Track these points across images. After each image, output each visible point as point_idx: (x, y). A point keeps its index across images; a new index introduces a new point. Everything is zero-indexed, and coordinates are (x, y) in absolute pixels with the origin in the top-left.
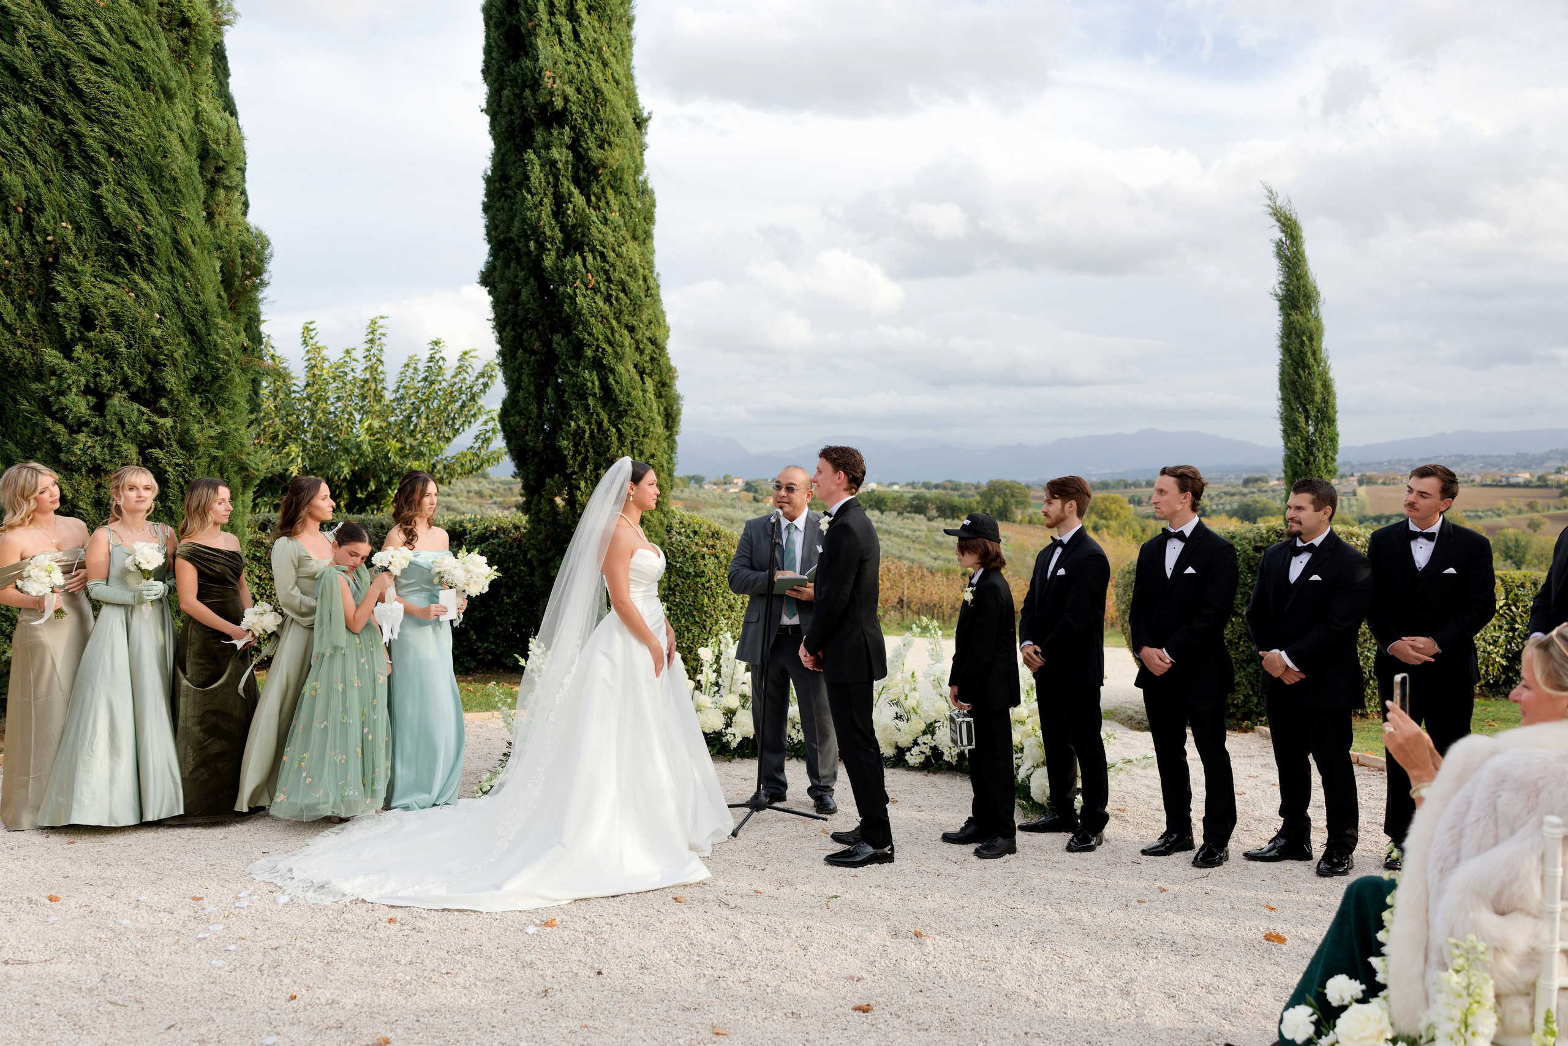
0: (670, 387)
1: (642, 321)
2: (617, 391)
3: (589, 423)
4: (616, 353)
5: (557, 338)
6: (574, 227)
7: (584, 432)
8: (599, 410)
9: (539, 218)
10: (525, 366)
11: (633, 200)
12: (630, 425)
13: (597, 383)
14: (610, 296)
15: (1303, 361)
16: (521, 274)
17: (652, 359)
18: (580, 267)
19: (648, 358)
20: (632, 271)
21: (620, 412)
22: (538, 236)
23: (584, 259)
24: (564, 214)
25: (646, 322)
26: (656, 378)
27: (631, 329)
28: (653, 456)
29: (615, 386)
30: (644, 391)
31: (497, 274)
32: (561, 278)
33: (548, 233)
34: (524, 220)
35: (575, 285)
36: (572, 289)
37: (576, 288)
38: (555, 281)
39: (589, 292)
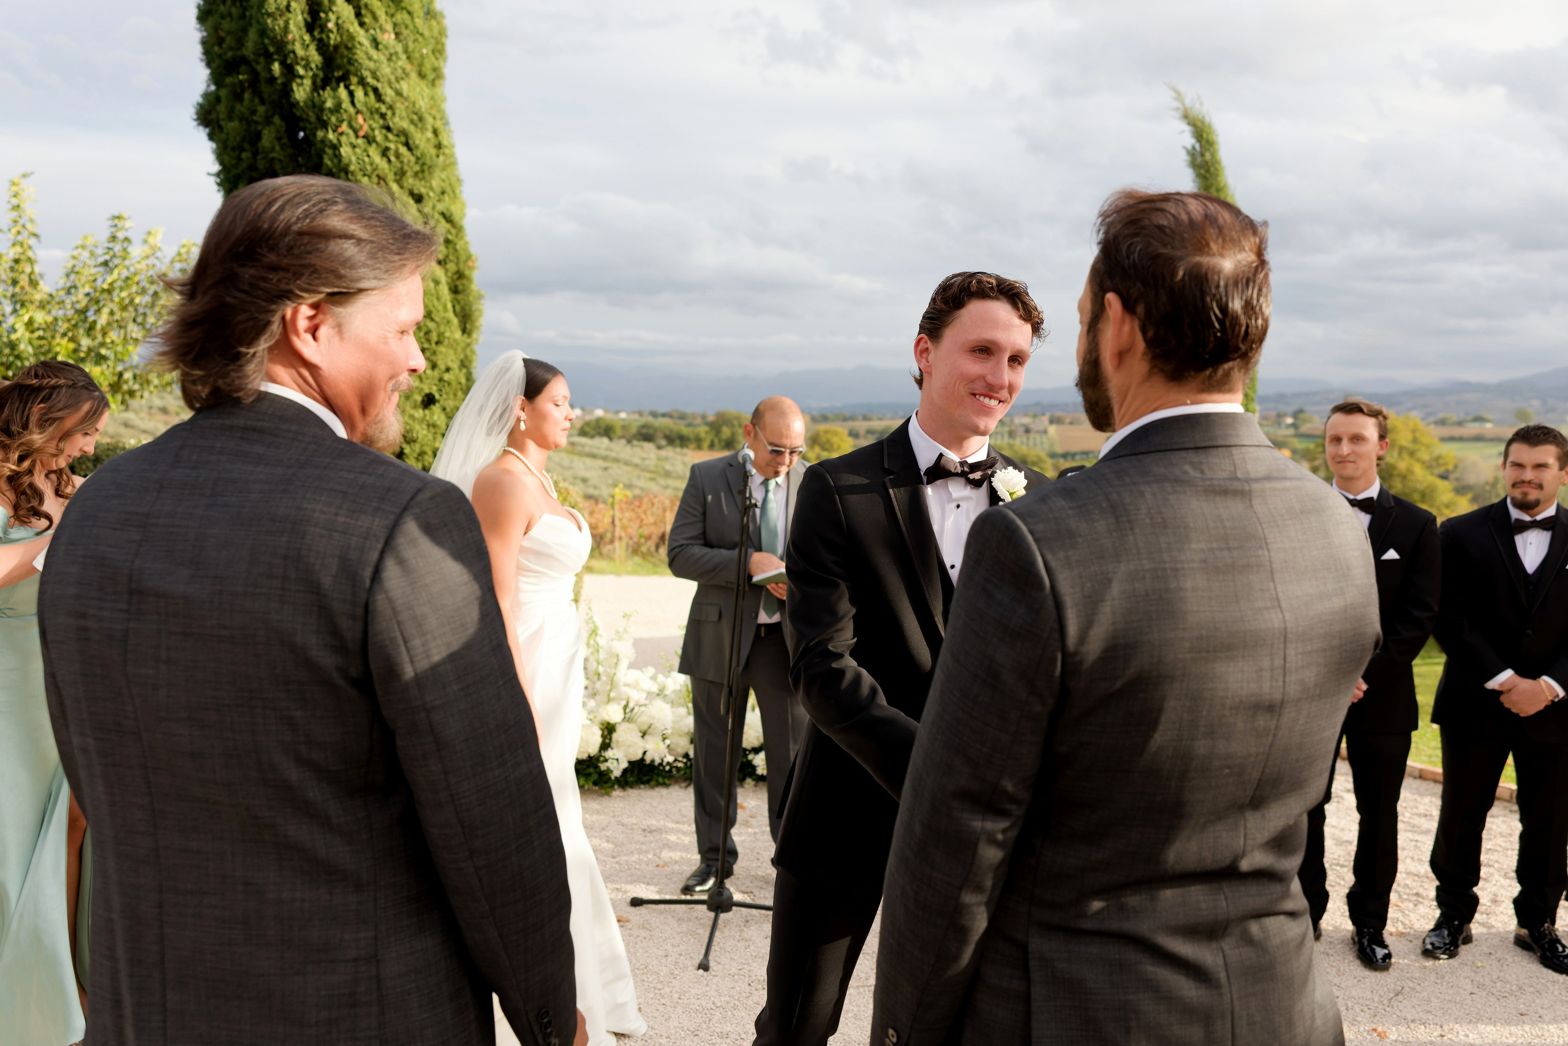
0: (469, 280)
1: (431, 188)
6: (336, 47)
9: (286, 29)
11: (419, 22)
14: (387, 149)
16: (261, 109)
18: (346, 104)
20: (419, 119)
22: (285, 56)
23: (351, 94)
24: (323, 28)
25: (438, 190)
26: (452, 267)
27: (418, 199)
28: (448, 370)
31: (222, 108)
32: (319, 119)
33: (300, 52)
34: (263, 32)
35: (340, 130)
36: (336, 134)
37: (342, 134)
38: (310, 123)
39: (360, 141)
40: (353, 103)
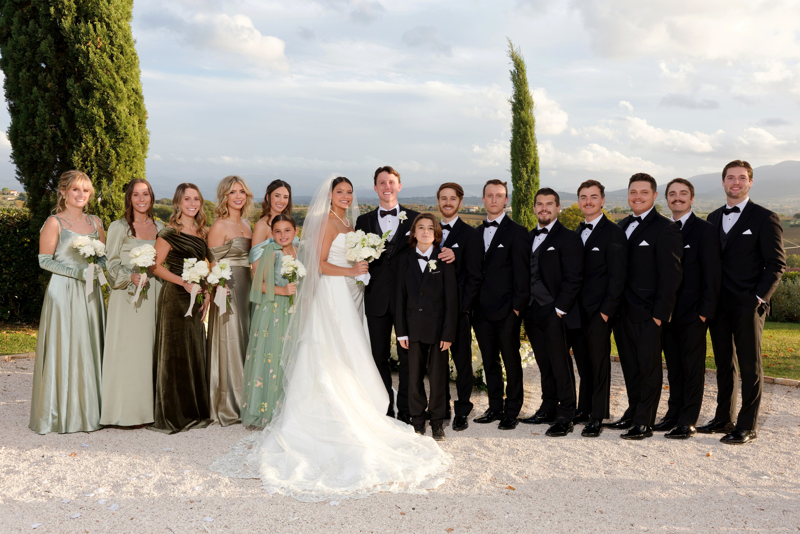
0: (145, 124)
1: (131, 76)
2: (118, 124)
3: (95, 145)
4: (117, 98)
5: (70, 82)
7: (91, 151)
8: (104, 137)
10: (40, 99)
12: (124, 149)
13: (103, 117)
14: (113, 55)
15: (526, 139)
17: (135, 103)
18: (92, 31)
19: (133, 103)
21: (118, 138)
22: (57, 5)
23: (94, 26)
26: (138, 116)
27: (125, 81)
29: (116, 120)
30: (133, 125)
32: (75, 37)
35: (88, 44)
36: (86, 47)
37: (89, 46)
38: (70, 39)
39: (98, 51)
40: (95, 31)
